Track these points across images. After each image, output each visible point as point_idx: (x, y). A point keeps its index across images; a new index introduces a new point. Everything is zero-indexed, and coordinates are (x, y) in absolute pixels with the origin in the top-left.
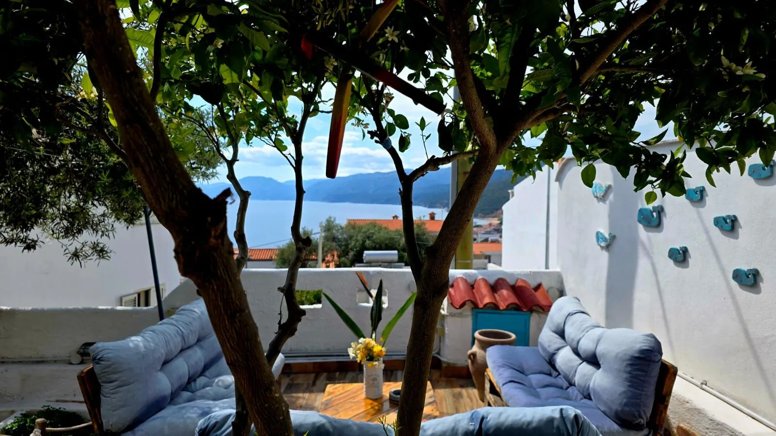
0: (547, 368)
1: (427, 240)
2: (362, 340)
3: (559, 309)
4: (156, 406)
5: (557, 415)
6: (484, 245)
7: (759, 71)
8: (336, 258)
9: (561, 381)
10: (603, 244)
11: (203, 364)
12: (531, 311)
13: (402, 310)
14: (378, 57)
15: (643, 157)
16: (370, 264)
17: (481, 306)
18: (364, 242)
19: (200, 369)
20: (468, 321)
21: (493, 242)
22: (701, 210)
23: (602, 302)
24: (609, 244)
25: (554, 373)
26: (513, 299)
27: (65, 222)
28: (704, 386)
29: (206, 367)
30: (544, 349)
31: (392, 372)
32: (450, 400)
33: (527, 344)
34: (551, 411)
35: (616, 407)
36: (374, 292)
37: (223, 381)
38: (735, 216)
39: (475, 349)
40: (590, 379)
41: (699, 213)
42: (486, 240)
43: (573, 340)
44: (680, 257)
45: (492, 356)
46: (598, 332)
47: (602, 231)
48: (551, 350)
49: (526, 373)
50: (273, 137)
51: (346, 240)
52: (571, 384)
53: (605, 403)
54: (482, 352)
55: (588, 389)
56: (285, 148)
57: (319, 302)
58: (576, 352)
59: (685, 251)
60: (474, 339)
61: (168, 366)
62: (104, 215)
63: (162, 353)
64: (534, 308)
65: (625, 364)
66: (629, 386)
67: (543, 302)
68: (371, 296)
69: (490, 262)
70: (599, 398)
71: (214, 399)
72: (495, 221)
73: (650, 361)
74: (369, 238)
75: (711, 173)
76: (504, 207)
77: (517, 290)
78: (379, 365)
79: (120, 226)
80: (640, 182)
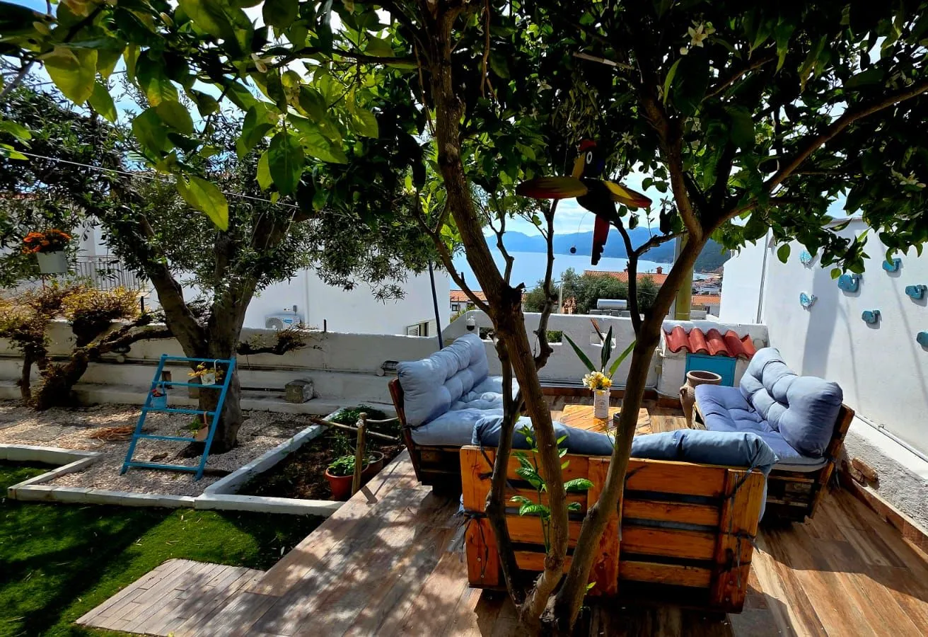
0: (745, 404)
1: (653, 292)
2: (593, 373)
3: (760, 357)
4: (441, 410)
5: (742, 438)
6: (703, 297)
7: (920, 181)
8: (574, 303)
9: (756, 416)
10: (806, 304)
11: (473, 382)
12: (737, 357)
13: (627, 352)
14: (616, 156)
15: (830, 240)
16: (603, 311)
17: (694, 351)
18: (598, 291)
19: (471, 385)
20: (683, 363)
21: (713, 295)
22: (896, 279)
23: (801, 353)
24: (811, 305)
25: (751, 409)
26: (722, 347)
27: (372, 269)
28: (881, 429)
29: (475, 385)
30: (744, 390)
31: (617, 399)
32: (663, 424)
33: (731, 384)
34: (738, 436)
35: (798, 438)
36: (605, 336)
37: (486, 396)
38: (925, 286)
39: (687, 386)
40: (779, 416)
41: (893, 282)
42: (707, 293)
43: (768, 384)
44: (873, 319)
45: (700, 392)
46: (791, 377)
47: (806, 293)
48: (750, 391)
49: (727, 407)
50: (532, 215)
51: (583, 289)
52: (764, 419)
53: (789, 435)
54: (692, 389)
55: (777, 423)
56: (540, 223)
57: (560, 341)
58: (771, 394)
59: (877, 314)
60: (686, 377)
61: (450, 382)
62: (398, 265)
63: (445, 373)
64: (740, 355)
65: (809, 405)
66: (811, 423)
67: (748, 351)
68: (602, 339)
69: (708, 313)
70: (785, 431)
71: (482, 409)
72: (717, 277)
73: (831, 404)
74: (602, 287)
75: (891, 254)
76: (725, 265)
77: (727, 340)
78: (606, 393)
79: (411, 273)
80: (826, 260)
